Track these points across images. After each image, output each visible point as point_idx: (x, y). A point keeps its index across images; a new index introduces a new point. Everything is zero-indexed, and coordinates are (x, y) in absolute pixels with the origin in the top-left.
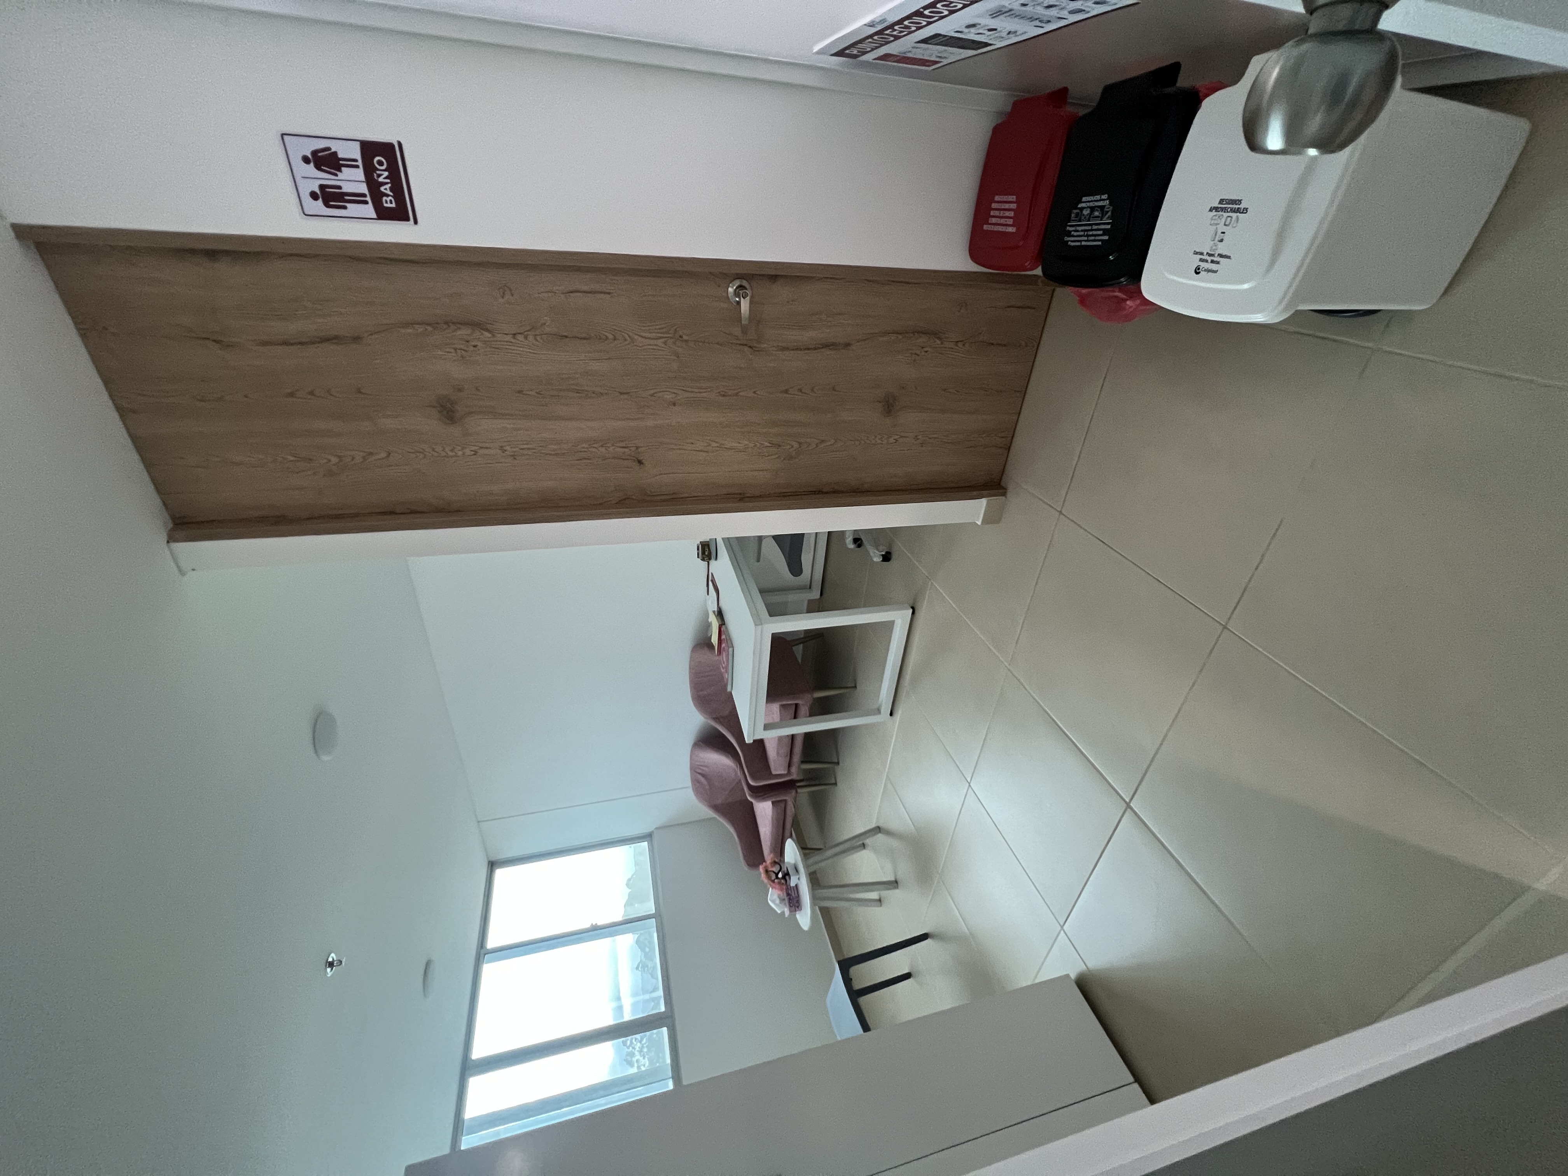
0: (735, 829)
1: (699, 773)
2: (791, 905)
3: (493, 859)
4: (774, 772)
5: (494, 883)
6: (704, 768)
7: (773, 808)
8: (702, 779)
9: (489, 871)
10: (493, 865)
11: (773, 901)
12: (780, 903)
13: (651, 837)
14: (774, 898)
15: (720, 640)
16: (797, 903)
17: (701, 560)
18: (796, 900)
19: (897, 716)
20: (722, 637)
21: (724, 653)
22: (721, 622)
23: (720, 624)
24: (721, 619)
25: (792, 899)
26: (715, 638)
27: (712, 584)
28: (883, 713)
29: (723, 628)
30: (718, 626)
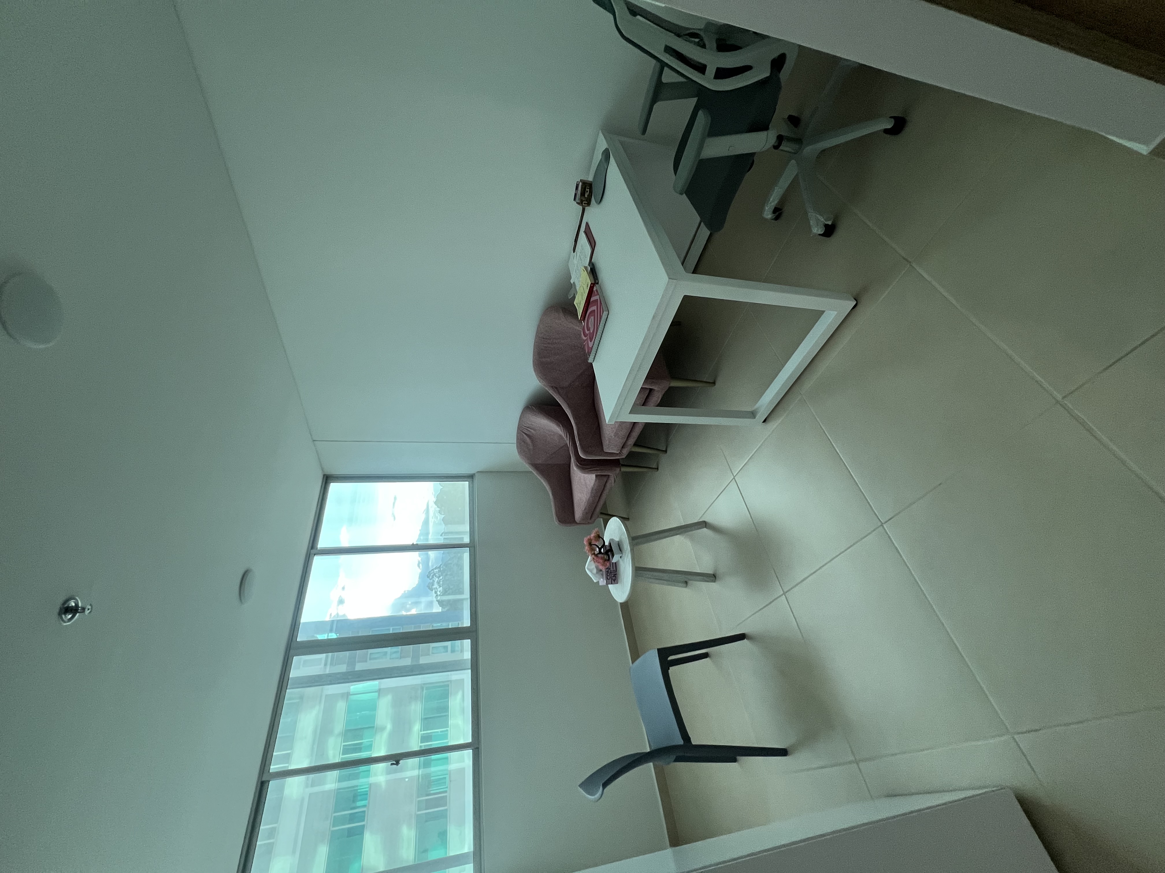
0: (551, 487)
1: (525, 434)
2: (609, 578)
3: (328, 474)
4: (606, 450)
5: (328, 494)
6: (532, 431)
7: (596, 480)
8: (528, 440)
9: (324, 483)
10: (327, 479)
11: (591, 571)
12: (597, 573)
13: (473, 478)
14: (591, 567)
15: (588, 303)
16: (614, 576)
17: (577, 203)
18: (615, 575)
19: (773, 425)
20: (592, 299)
21: (592, 318)
22: (593, 282)
23: (591, 284)
24: (594, 278)
25: (611, 573)
26: (580, 299)
27: (585, 232)
28: (755, 418)
29: (595, 289)
30: (589, 286)
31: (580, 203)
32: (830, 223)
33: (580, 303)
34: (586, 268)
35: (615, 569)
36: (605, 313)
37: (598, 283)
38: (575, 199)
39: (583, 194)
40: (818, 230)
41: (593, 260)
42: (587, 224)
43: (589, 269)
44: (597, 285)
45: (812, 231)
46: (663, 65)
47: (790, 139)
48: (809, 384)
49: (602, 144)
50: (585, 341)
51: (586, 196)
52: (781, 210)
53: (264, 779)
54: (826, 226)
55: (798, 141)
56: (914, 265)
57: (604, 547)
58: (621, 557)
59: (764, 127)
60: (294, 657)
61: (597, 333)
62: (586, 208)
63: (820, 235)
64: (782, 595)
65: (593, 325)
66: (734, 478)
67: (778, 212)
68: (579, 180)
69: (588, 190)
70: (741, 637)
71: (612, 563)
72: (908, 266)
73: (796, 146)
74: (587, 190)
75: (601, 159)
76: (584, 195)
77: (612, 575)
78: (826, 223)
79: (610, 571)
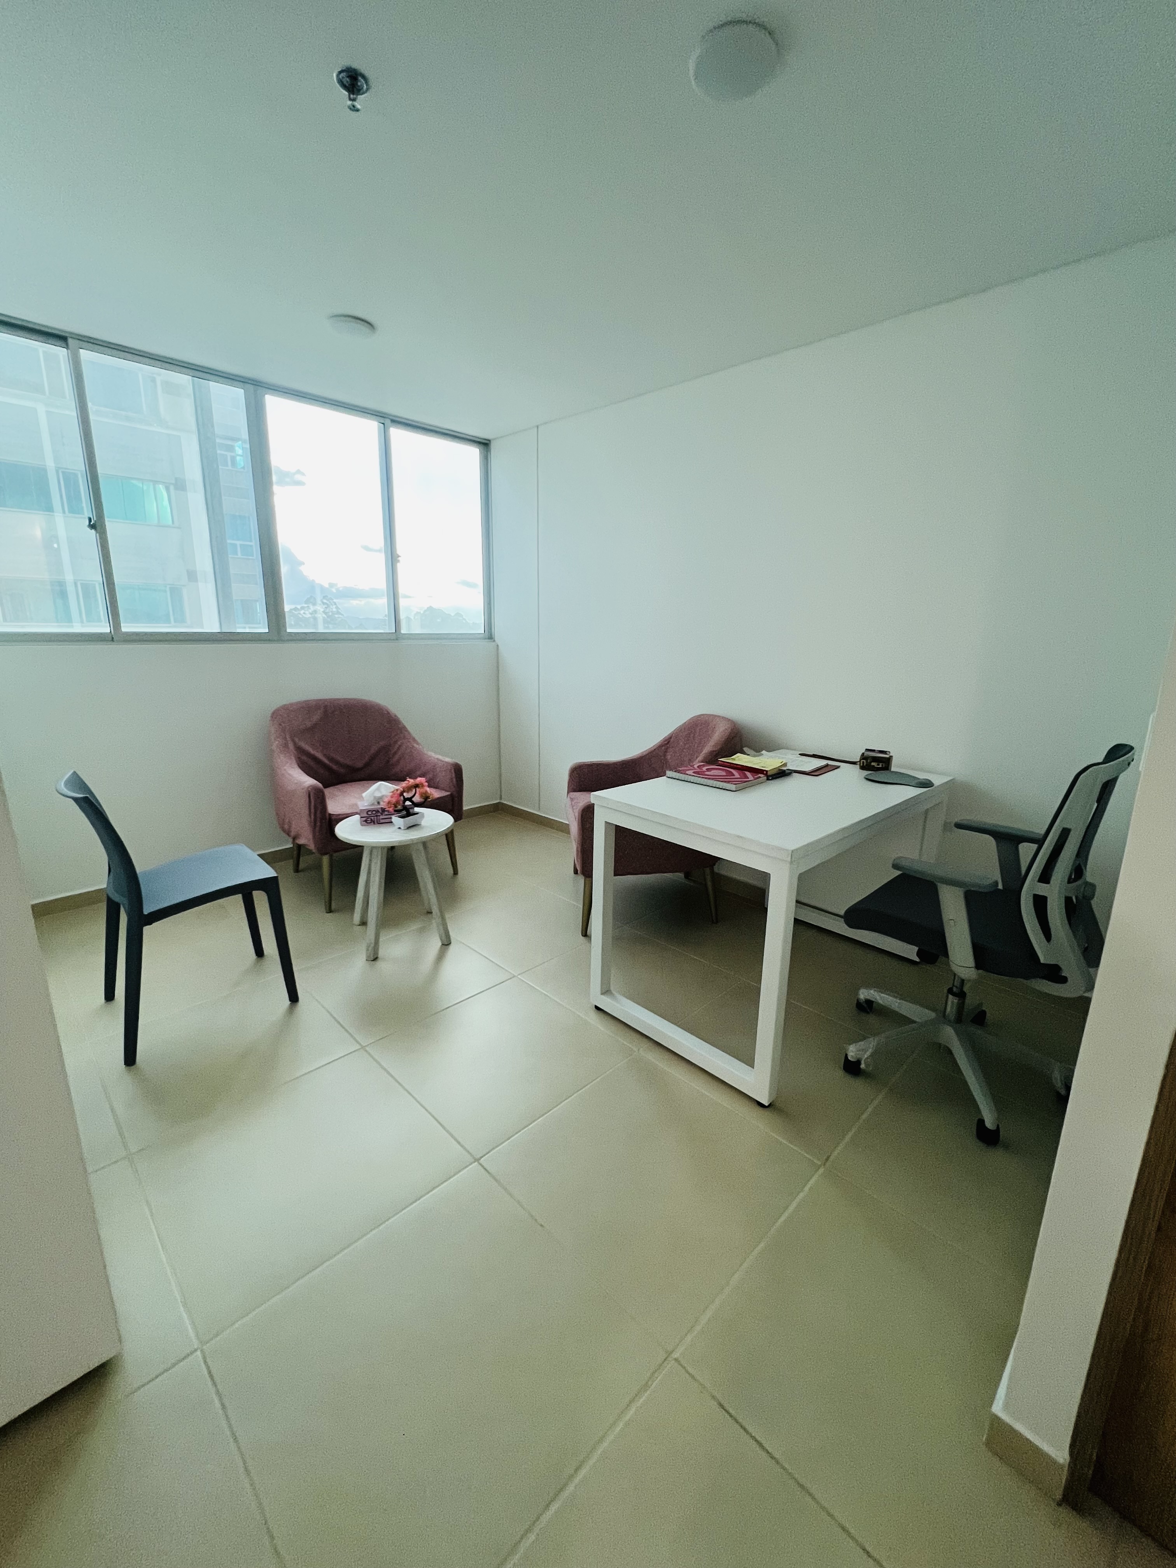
2: (370, 813)
3: (493, 446)
5: (465, 444)
10: (484, 444)
11: (378, 789)
12: (375, 797)
13: (489, 639)
14: (383, 790)
15: (742, 769)
16: (371, 819)
17: (863, 754)
18: (373, 822)
19: (594, 1018)
20: (748, 774)
21: (724, 773)
22: (769, 773)
23: (767, 771)
24: (774, 775)
25: (377, 816)
26: (744, 760)
27: (827, 765)
28: (602, 994)
29: (762, 775)
30: (764, 769)
31: (863, 757)
32: (863, 1066)
33: (740, 759)
34: (785, 765)
35: (382, 821)
36: (733, 787)
37: (768, 779)
38: (867, 750)
39: (875, 759)
40: (853, 1051)
41: (794, 774)
42: (838, 767)
43: (785, 768)
44: (765, 778)
45: (850, 1044)
46: (1040, 842)
47: (961, 1007)
48: (653, 1057)
49: (937, 781)
50: (692, 766)
51: (873, 764)
52: (871, 1011)
53: (70, 341)
54: (858, 1062)
55: (959, 1019)
56: (821, 1170)
57: (413, 806)
58: (400, 828)
59: (978, 965)
60: (243, 390)
61: (706, 778)
62: (858, 766)
63: (846, 1055)
64: (360, 1044)
65: (715, 774)
66: (514, 976)
67: (867, 1007)
68: (891, 755)
69: (881, 766)
70: (294, 997)
71: (391, 818)
72: (820, 1163)
73: (952, 1018)
74: (881, 764)
75: (919, 779)
76: (874, 761)
77: (372, 818)
78: (863, 1062)
79: (379, 814)
